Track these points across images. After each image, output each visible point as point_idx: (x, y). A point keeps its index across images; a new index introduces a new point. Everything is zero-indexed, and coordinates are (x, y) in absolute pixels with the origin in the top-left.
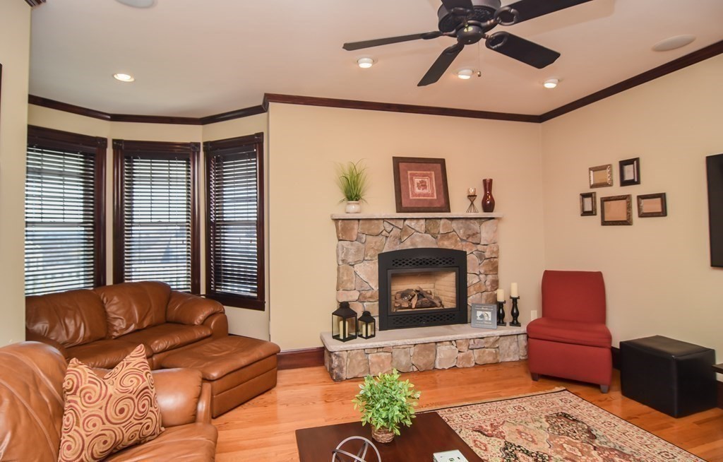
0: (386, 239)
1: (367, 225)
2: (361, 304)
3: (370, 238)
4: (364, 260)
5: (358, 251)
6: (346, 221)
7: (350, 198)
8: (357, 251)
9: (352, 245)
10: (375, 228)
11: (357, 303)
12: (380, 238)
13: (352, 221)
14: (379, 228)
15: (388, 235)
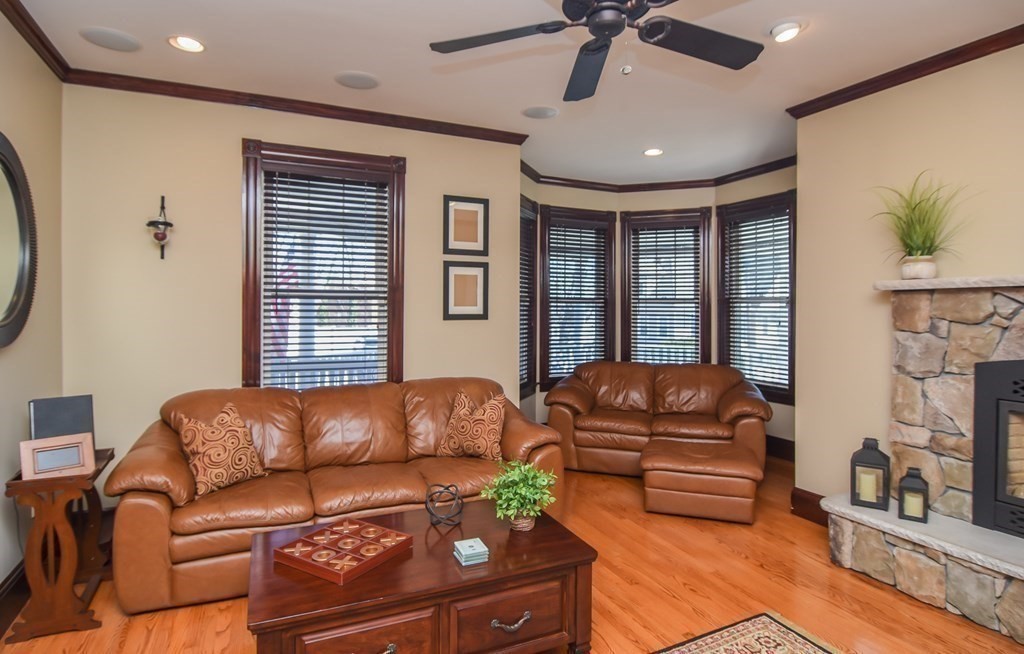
0: (1002, 335)
1: (949, 302)
2: (934, 456)
3: (955, 328)
4: (943, 372)
5: (927, 350)
6: (904, 296)
7: (910, 250)
8: (925, 353)
9: (915, 340)
10: (968, 308)
11: (927, 453)
12: (986, 329)
13: (916, 296)
14: (977, 308)
15: (1006, 323)
